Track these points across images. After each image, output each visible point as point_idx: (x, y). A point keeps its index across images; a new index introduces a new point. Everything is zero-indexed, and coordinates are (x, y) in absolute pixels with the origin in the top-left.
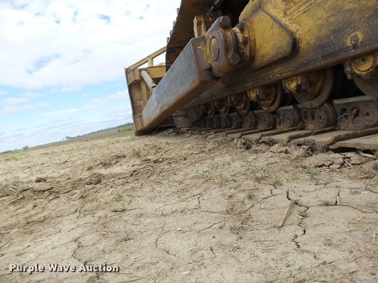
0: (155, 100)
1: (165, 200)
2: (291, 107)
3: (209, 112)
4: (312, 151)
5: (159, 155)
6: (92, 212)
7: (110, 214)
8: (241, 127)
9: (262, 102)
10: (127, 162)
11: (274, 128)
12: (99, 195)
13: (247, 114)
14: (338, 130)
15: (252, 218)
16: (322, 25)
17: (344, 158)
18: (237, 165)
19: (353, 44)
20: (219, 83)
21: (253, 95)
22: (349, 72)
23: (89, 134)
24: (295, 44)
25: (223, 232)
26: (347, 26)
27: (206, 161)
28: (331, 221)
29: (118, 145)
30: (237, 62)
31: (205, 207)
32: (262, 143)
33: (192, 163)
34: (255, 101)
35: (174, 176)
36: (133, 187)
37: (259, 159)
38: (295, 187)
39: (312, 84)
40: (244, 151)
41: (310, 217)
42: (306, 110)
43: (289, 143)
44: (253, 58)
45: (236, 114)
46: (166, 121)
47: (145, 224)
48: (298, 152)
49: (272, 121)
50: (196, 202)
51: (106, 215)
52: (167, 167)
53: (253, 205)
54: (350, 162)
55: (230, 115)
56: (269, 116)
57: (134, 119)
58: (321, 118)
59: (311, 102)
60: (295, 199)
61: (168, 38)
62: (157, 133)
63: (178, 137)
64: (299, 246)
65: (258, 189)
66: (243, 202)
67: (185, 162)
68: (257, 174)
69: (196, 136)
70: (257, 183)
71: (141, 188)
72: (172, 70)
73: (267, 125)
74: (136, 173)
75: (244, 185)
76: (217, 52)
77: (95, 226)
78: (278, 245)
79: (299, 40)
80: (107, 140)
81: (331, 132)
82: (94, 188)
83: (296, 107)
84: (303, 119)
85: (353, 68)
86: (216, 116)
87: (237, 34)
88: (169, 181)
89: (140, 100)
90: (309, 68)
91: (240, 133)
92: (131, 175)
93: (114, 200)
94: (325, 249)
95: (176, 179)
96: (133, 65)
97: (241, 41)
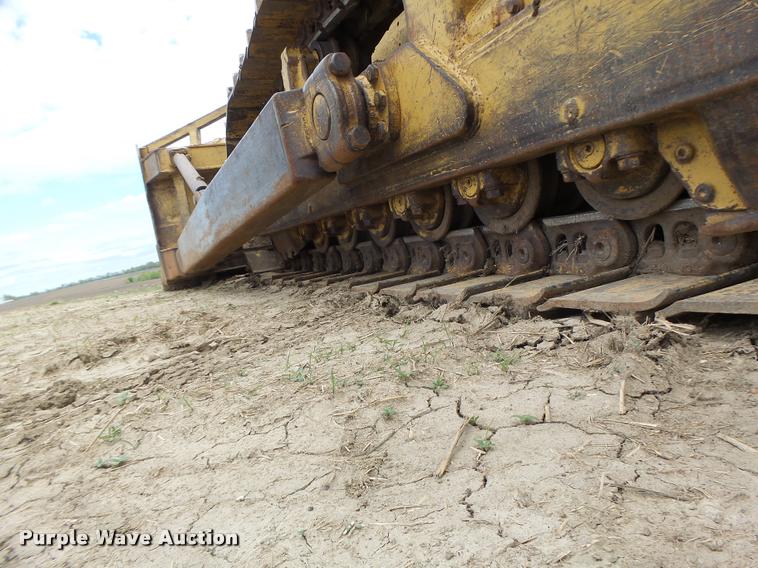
0: (204, 216)
1: (216, 433)
2: (471, 232)
3: (318, 241)
4: (508, 316)
5: (210, 333)
6: (49, 473)
7: (91, 475)
8: (380, 270)
9: (417, 222)
10: (139, 352)
11: (442, 271)
12: (65, 432)
13: (389, 245)
14: (554, 274)
15: (390, 460)
16: (517, 82)
17: (561, 329)
18: (367, 351)
19: (569, 119)
20: (333, 182)
21: (399, 209)
22: (565, 169)
23: (60, 288)
24: (471, 114)
25: (332, 495)
26: (559, 86)
27: (308, 343)
28: (533, 453)
29: (122, 313)
30: (367, 143)
31: (297, 444)
32: (418, 301)
33: (278, 350)
34: (404, 219)
35: (238, 378)
36: (148, 410)
37: (411, 336)
38: (474, 391)
39: (504, 188)
40: (383, 320)
41: (497, 449)
42: (496, 237)
43: (465, 303)
44: (395, 136)
45: (369, 244)
46: (230, 259)
47: (169, 492)
48: (481, 320)
49: (438, 258)
50: (280, 433)
51: (82, 477)
52: (225, 359)
53: (394, 433)
54: (572, 335)
55: (359, 246)
56: (431, 250)
57: (161, 255)
58: (522, 252)
59: (506, 222)
60: (471, 415)
61: (230, 89)
62: (213, 284)
63: (256, 292)
64: (472, 512)
65: (403, 399)
66: (374, 428)
67: (264, 346)
68: (403, 368)
69: (290, 291)
70: (402, 387)
71: (164, 410)
72: (237, 156)
73: (428, 267)
74: (158, 375)
75: (377, 391)
76: (326, 123)
77: (53, 506)
78: (435, 514)
79: (478, 105)
80: (101, 301)
81: (540, 278)
82: (56, 416)
83: (479, 232)
84: (494, 255)
85: (572, 161)
86: (331, 249)
87: (365, 89)
88: (228, 390)
89: (174, 216)
90: (497, 159)
91: (377, 283)
92: (146, 382)
93: (102, 440)
94: (518, 515)
95: (243, 385)
96: (157, 141)
97: (372, 103)
